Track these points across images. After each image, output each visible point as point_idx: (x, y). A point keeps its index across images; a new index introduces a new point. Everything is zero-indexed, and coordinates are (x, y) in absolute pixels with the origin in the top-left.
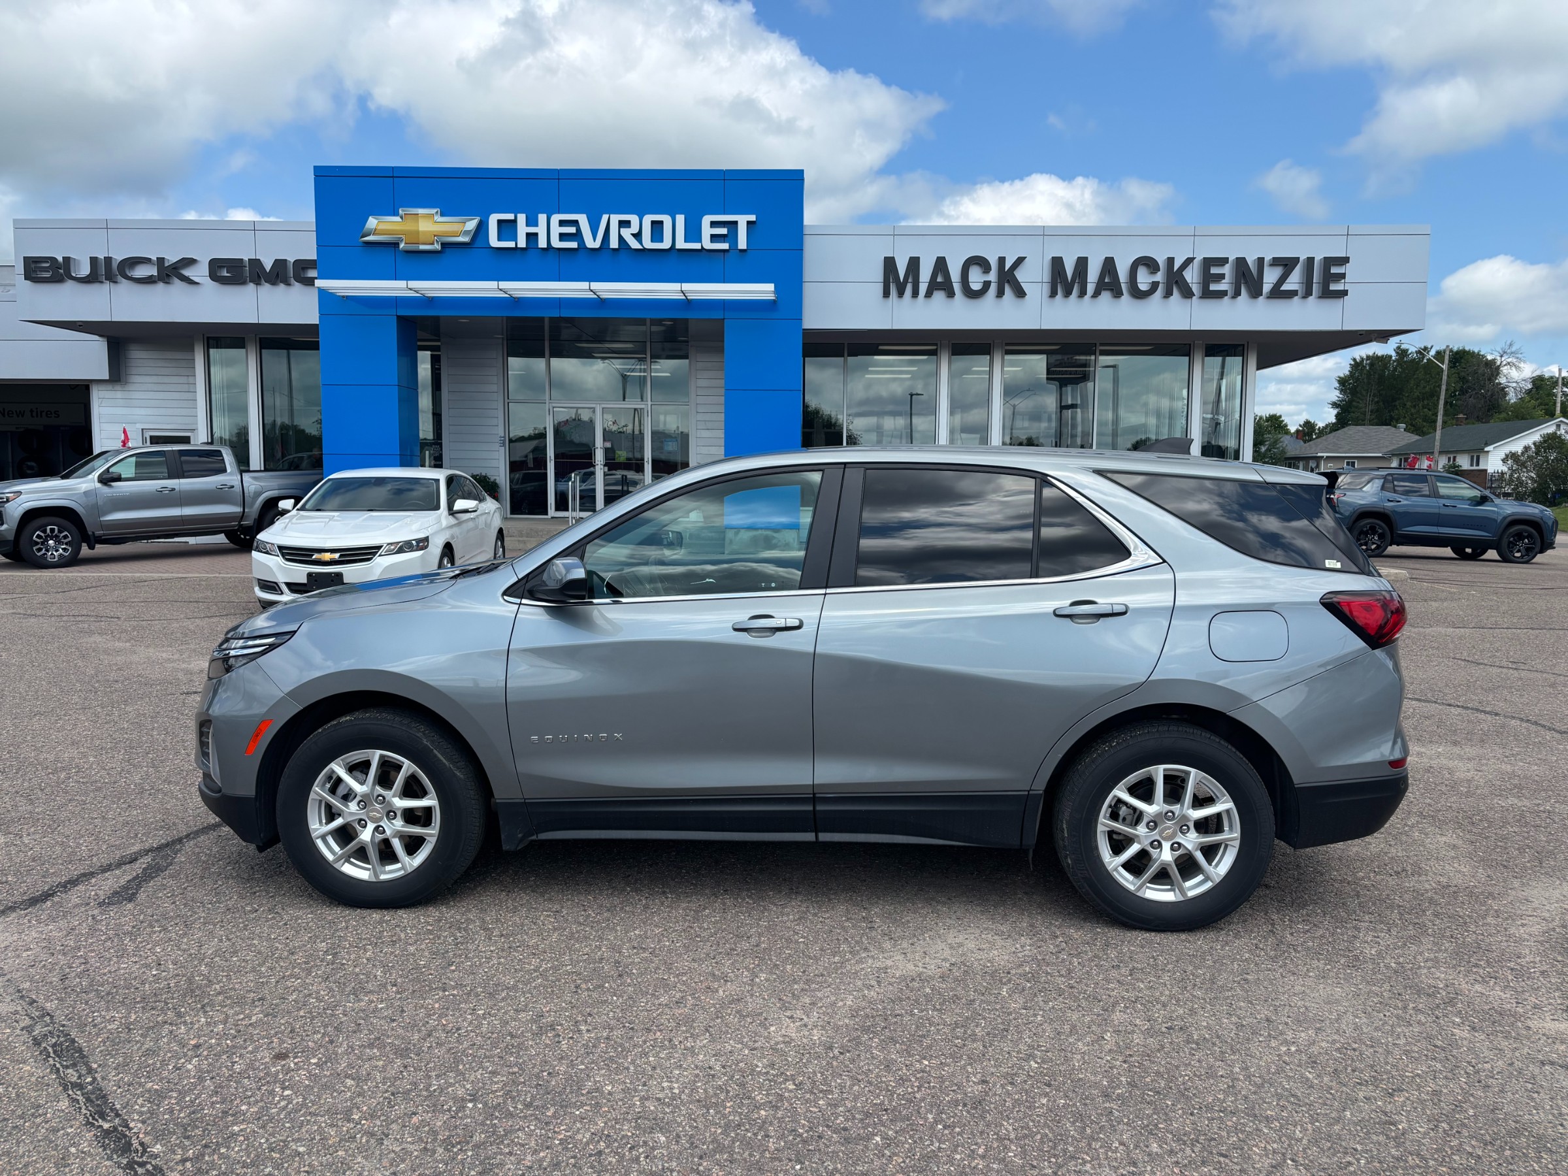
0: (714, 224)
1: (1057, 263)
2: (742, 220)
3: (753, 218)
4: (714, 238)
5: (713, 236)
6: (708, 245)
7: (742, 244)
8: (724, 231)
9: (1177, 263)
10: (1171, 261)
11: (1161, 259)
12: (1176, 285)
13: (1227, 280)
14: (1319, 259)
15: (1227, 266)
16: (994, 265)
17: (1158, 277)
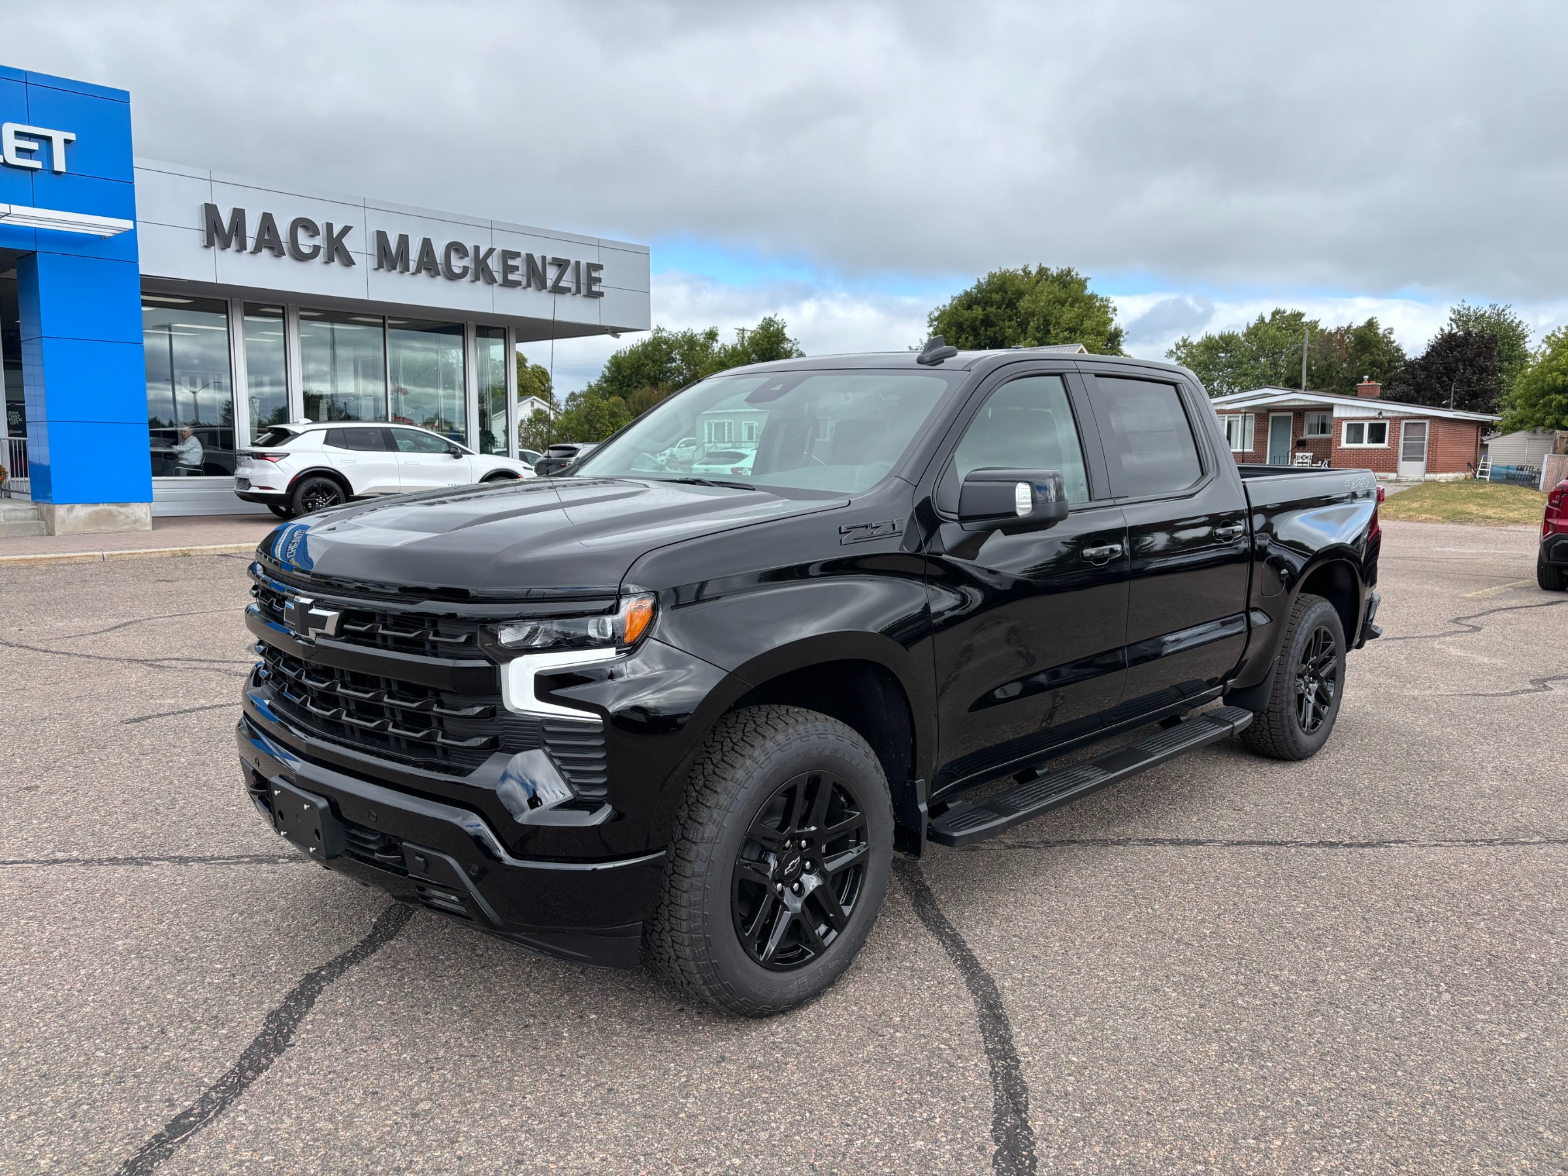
0: (19, 135)
1: (381, 237)
2: (59, 138)
3: (72, 136)
4: (20, 151)
5: (18, 149)
6: (13, 159)
7: (60, 165)
8: (33, 145)
9: (482, 254)
10: (477, 248)
11: (469, 246)
12: (481, 271)
13: (520, 272)
14: (583, 263)
15: (518, 259)
16: (322, 230)
17: (467, 262)
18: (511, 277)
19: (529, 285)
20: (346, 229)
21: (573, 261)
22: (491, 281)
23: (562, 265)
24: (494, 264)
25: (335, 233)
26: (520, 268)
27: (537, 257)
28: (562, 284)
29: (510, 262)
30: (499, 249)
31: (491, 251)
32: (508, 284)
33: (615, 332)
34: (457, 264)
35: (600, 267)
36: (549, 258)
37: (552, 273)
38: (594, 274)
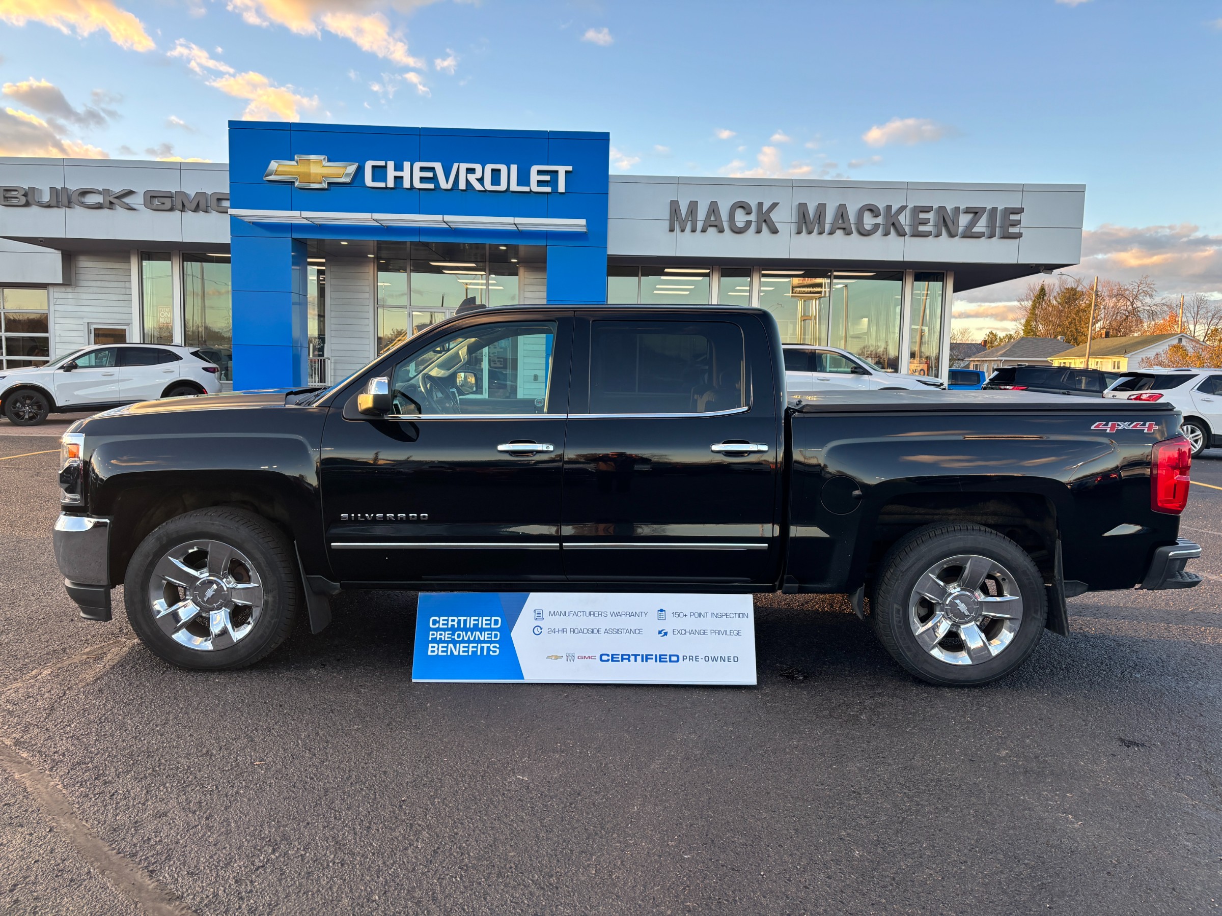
0: (540, 172)
1: (802, 208)
2: (562, 170)
3: (570, 168)
4: (540, 183)
5: (539, 182)
6: (535, 188)
7: (562, 188)
8: (547, 178)
9: (894, 210)
10: (889, 208)
11: (881, 206)
12: (893, 226)
13: (931, 223)
14: (1001, 207)
15: (932, 213)
16: (754, 209)
17: (879, 220)
18: (921, 228)
19: (938, 235)
20: (775, 205)
21: (989, 207)
22: (901, 233)
23: (976, 213)
24: (904, 219)
25: (765, 209)
26: (932, 221)
27: (949, 207)
28: (975, 230)
29: (922, 216)
30: (911, 206)
31: (903, 208)
32: (917, 234)
33: (1049, 268)
34: (869, 221)
35: (1020, 211)
36: (962, 207)
37: (964, 220)
38: (1013, 217)
